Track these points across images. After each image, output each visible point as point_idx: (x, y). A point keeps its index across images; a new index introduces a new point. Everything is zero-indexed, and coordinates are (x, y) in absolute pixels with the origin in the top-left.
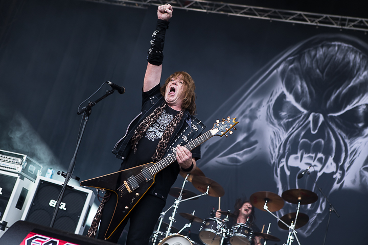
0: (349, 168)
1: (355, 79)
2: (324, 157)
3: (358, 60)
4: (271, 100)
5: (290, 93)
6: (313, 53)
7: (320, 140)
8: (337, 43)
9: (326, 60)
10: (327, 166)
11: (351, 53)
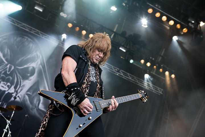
0: (20, 92)
1: (30, 55)
2: (10, 85)
6: (15, 38)
7: (10, 77)
8: (26, 37)
10: (11, 90)
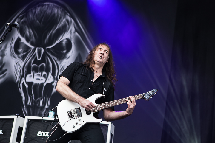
1: (59, 24)
2: (46, 74)
3: (60, 12)
4: (12, 43)
5: (23, 37)
6: (34, 11)
7: (43, 64)
8: (47, 3)
9: (42, 15)
10: (49, 79)
11: (55, 9)
